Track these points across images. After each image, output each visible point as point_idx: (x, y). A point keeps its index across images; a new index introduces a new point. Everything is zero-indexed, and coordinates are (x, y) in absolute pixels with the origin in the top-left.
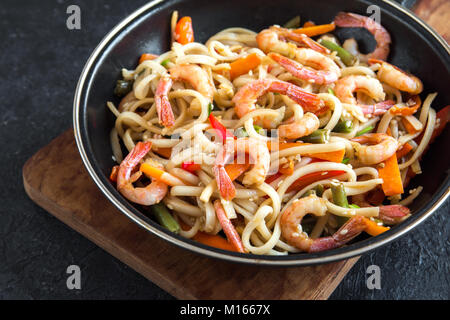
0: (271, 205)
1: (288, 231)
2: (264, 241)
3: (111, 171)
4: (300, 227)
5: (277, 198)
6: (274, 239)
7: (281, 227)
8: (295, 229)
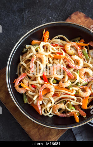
0: (51, 103)
1: (54, 111)
2: (48, 112)
3: (14, 81)
4: (57, 111)
5: (53, 101)
6: (50, 112)
7: (53, 109)
8: (56, 111)
